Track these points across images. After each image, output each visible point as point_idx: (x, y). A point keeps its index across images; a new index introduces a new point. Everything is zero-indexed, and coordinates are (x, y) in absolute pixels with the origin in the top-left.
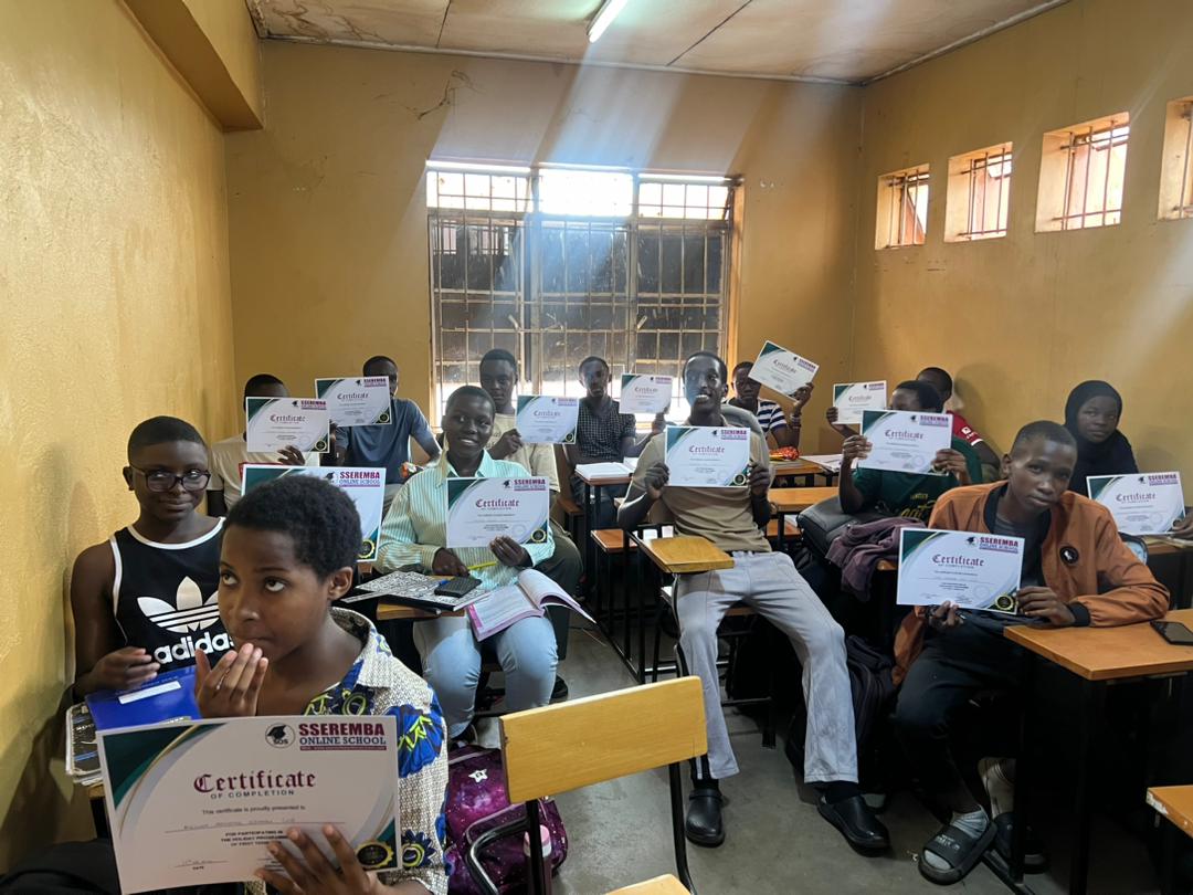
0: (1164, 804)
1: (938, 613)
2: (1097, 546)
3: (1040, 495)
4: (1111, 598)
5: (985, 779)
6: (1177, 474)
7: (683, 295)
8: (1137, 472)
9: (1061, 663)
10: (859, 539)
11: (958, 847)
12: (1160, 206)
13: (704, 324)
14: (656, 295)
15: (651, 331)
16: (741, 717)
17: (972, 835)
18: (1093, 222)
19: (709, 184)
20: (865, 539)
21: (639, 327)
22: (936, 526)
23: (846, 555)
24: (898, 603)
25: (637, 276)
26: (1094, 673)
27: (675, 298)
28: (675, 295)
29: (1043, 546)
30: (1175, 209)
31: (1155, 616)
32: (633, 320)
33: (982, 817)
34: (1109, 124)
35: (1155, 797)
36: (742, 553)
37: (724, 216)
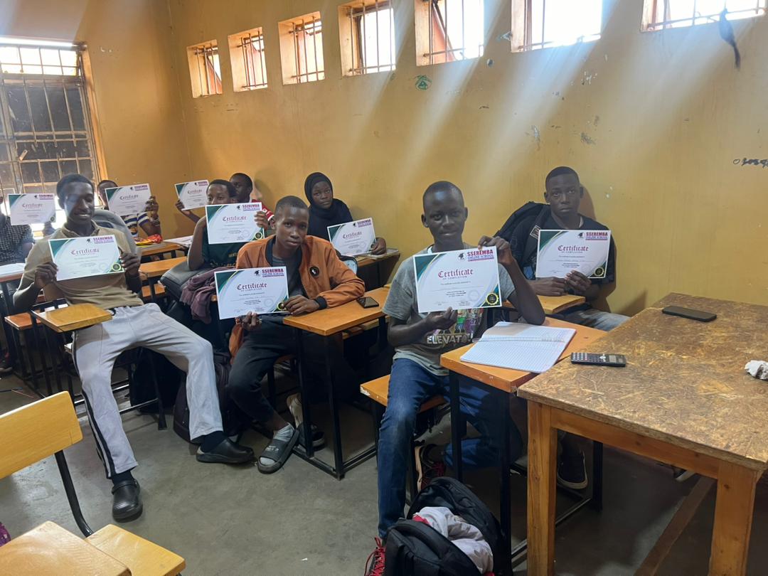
0: (368, 391)
1: (245, 320)
2: (327, 265)
3: (293, 239)
4: (337, 291)
5: (290, 408)
6: (371, 219)
7: (55, 133)
8: (352, 221)
9: (311, 331)
10: (199, 285)
11: (278, 449)
12: (343, 68)
13: (76, 153)
14: (31, 134)
15: (33, 161)
16: (142, 417)
17: (285, 440)
18: (312, 78)
19: (59, 49)
20: (202, 284)
21: (21, 158)
22: (239, 268)
23: (192, 296)
24: (221, 318)
25: (11, 119)
26: (327, 332)
27: (48, 135)
28: (48, 133)
29: (300, 269)
30: (350, 70)
31: (359, 296)
32: (15, 154)
33: (290, 429)
34: (311, 19)
35: (364, 389)
36: (122, 308)
37: (77, 73)
